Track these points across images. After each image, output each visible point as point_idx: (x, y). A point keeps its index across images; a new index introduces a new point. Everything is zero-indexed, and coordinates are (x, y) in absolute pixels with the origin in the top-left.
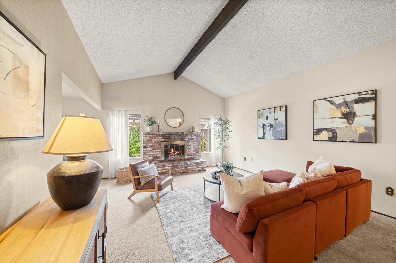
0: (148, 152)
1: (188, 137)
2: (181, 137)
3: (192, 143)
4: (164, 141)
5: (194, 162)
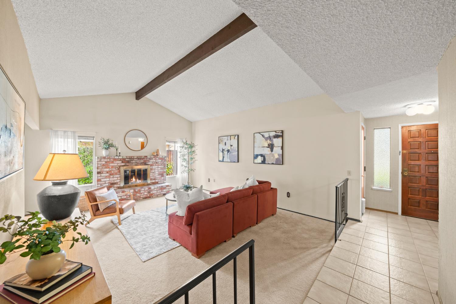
0: (103, 179)
1: (151, 161)
2: (144, 161)
3: (157, 167)
4: (123, 166)
5: (158, 186)
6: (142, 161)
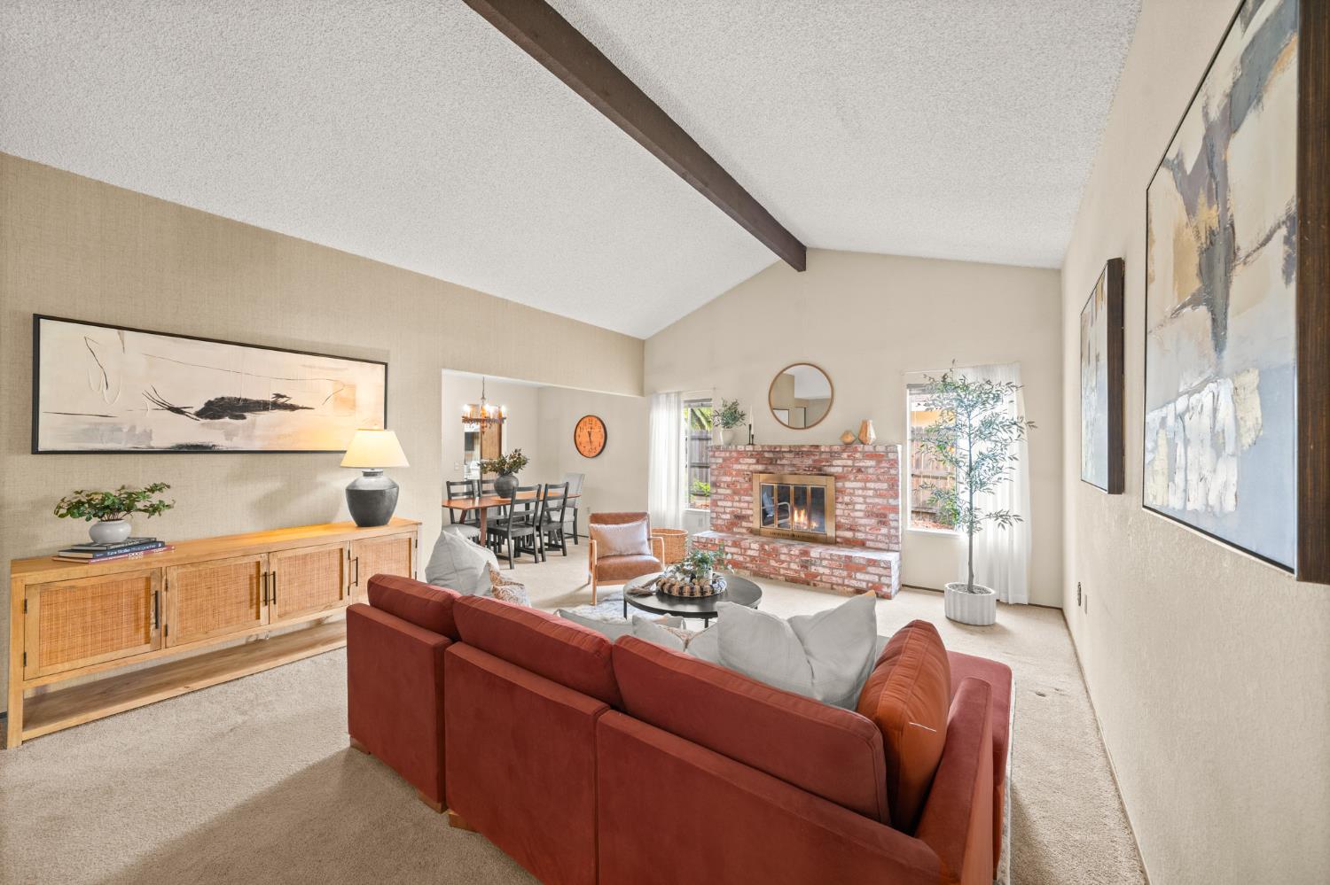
1: (839, 462)
2: (814, 461)
3: (860, 484)
4: (761, 472)
6: (809, 462)
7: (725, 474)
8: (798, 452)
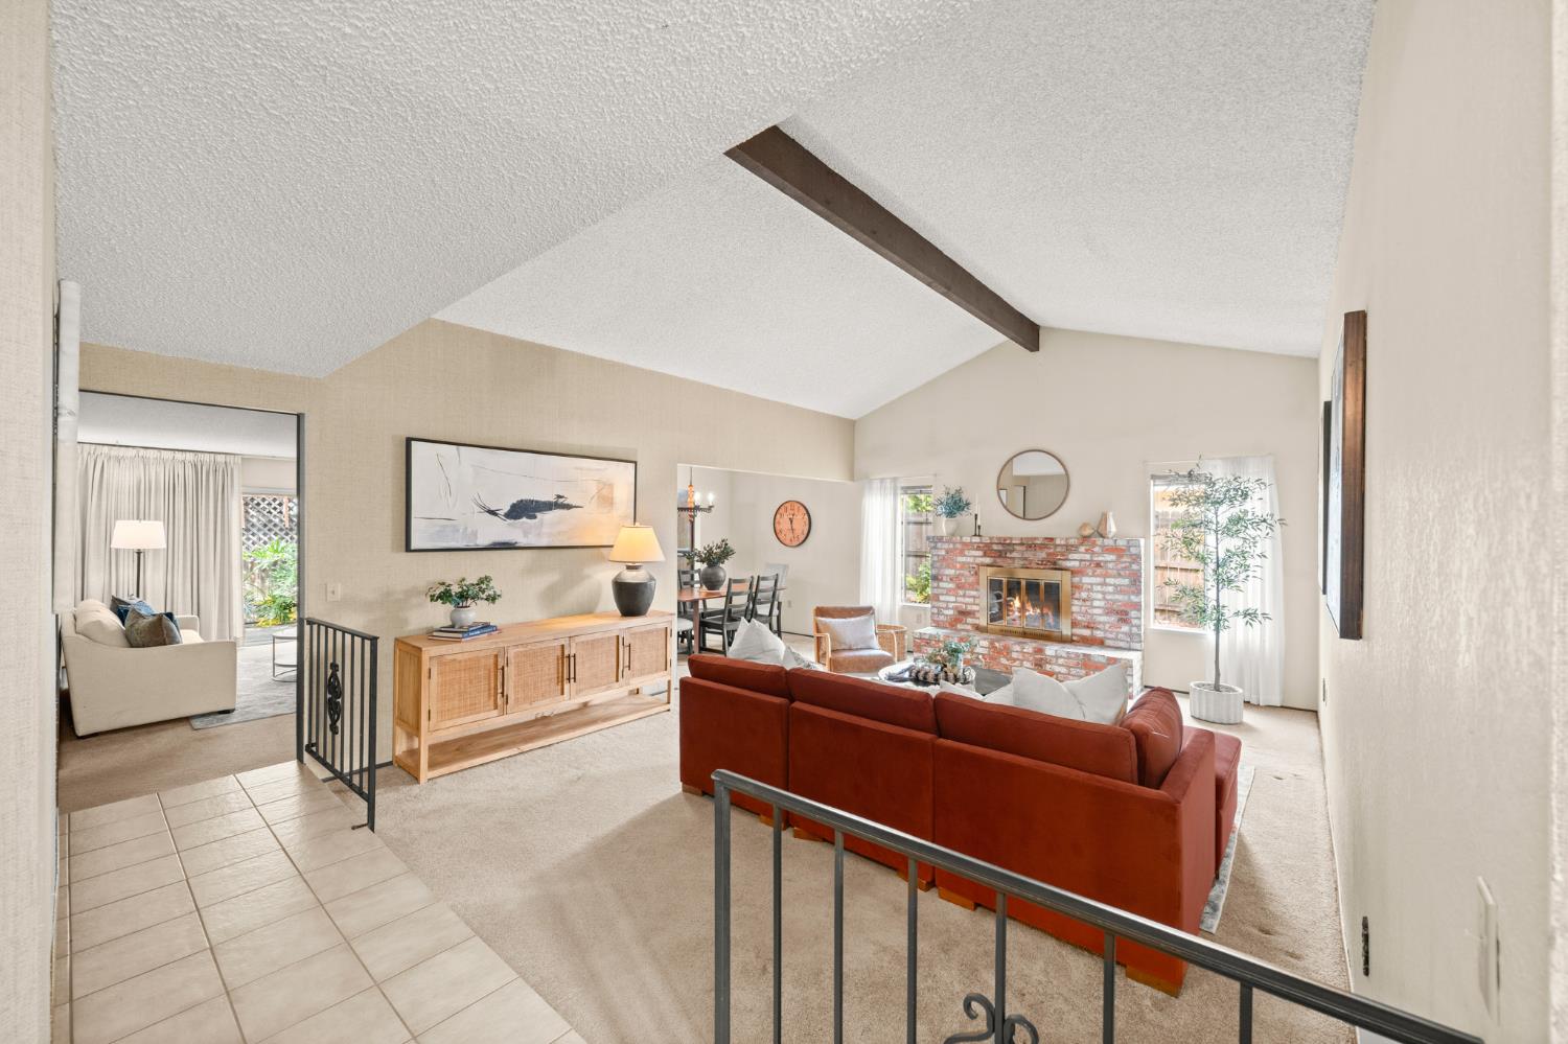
0: (942, 595)
1: (1076, 556)
2: (1049, 554)
3: (1099, 580)
4: (988, 565)
6: (1042, 555)
7: (948, 567)
8: (1030, 544)
